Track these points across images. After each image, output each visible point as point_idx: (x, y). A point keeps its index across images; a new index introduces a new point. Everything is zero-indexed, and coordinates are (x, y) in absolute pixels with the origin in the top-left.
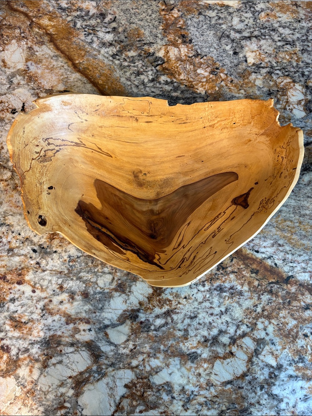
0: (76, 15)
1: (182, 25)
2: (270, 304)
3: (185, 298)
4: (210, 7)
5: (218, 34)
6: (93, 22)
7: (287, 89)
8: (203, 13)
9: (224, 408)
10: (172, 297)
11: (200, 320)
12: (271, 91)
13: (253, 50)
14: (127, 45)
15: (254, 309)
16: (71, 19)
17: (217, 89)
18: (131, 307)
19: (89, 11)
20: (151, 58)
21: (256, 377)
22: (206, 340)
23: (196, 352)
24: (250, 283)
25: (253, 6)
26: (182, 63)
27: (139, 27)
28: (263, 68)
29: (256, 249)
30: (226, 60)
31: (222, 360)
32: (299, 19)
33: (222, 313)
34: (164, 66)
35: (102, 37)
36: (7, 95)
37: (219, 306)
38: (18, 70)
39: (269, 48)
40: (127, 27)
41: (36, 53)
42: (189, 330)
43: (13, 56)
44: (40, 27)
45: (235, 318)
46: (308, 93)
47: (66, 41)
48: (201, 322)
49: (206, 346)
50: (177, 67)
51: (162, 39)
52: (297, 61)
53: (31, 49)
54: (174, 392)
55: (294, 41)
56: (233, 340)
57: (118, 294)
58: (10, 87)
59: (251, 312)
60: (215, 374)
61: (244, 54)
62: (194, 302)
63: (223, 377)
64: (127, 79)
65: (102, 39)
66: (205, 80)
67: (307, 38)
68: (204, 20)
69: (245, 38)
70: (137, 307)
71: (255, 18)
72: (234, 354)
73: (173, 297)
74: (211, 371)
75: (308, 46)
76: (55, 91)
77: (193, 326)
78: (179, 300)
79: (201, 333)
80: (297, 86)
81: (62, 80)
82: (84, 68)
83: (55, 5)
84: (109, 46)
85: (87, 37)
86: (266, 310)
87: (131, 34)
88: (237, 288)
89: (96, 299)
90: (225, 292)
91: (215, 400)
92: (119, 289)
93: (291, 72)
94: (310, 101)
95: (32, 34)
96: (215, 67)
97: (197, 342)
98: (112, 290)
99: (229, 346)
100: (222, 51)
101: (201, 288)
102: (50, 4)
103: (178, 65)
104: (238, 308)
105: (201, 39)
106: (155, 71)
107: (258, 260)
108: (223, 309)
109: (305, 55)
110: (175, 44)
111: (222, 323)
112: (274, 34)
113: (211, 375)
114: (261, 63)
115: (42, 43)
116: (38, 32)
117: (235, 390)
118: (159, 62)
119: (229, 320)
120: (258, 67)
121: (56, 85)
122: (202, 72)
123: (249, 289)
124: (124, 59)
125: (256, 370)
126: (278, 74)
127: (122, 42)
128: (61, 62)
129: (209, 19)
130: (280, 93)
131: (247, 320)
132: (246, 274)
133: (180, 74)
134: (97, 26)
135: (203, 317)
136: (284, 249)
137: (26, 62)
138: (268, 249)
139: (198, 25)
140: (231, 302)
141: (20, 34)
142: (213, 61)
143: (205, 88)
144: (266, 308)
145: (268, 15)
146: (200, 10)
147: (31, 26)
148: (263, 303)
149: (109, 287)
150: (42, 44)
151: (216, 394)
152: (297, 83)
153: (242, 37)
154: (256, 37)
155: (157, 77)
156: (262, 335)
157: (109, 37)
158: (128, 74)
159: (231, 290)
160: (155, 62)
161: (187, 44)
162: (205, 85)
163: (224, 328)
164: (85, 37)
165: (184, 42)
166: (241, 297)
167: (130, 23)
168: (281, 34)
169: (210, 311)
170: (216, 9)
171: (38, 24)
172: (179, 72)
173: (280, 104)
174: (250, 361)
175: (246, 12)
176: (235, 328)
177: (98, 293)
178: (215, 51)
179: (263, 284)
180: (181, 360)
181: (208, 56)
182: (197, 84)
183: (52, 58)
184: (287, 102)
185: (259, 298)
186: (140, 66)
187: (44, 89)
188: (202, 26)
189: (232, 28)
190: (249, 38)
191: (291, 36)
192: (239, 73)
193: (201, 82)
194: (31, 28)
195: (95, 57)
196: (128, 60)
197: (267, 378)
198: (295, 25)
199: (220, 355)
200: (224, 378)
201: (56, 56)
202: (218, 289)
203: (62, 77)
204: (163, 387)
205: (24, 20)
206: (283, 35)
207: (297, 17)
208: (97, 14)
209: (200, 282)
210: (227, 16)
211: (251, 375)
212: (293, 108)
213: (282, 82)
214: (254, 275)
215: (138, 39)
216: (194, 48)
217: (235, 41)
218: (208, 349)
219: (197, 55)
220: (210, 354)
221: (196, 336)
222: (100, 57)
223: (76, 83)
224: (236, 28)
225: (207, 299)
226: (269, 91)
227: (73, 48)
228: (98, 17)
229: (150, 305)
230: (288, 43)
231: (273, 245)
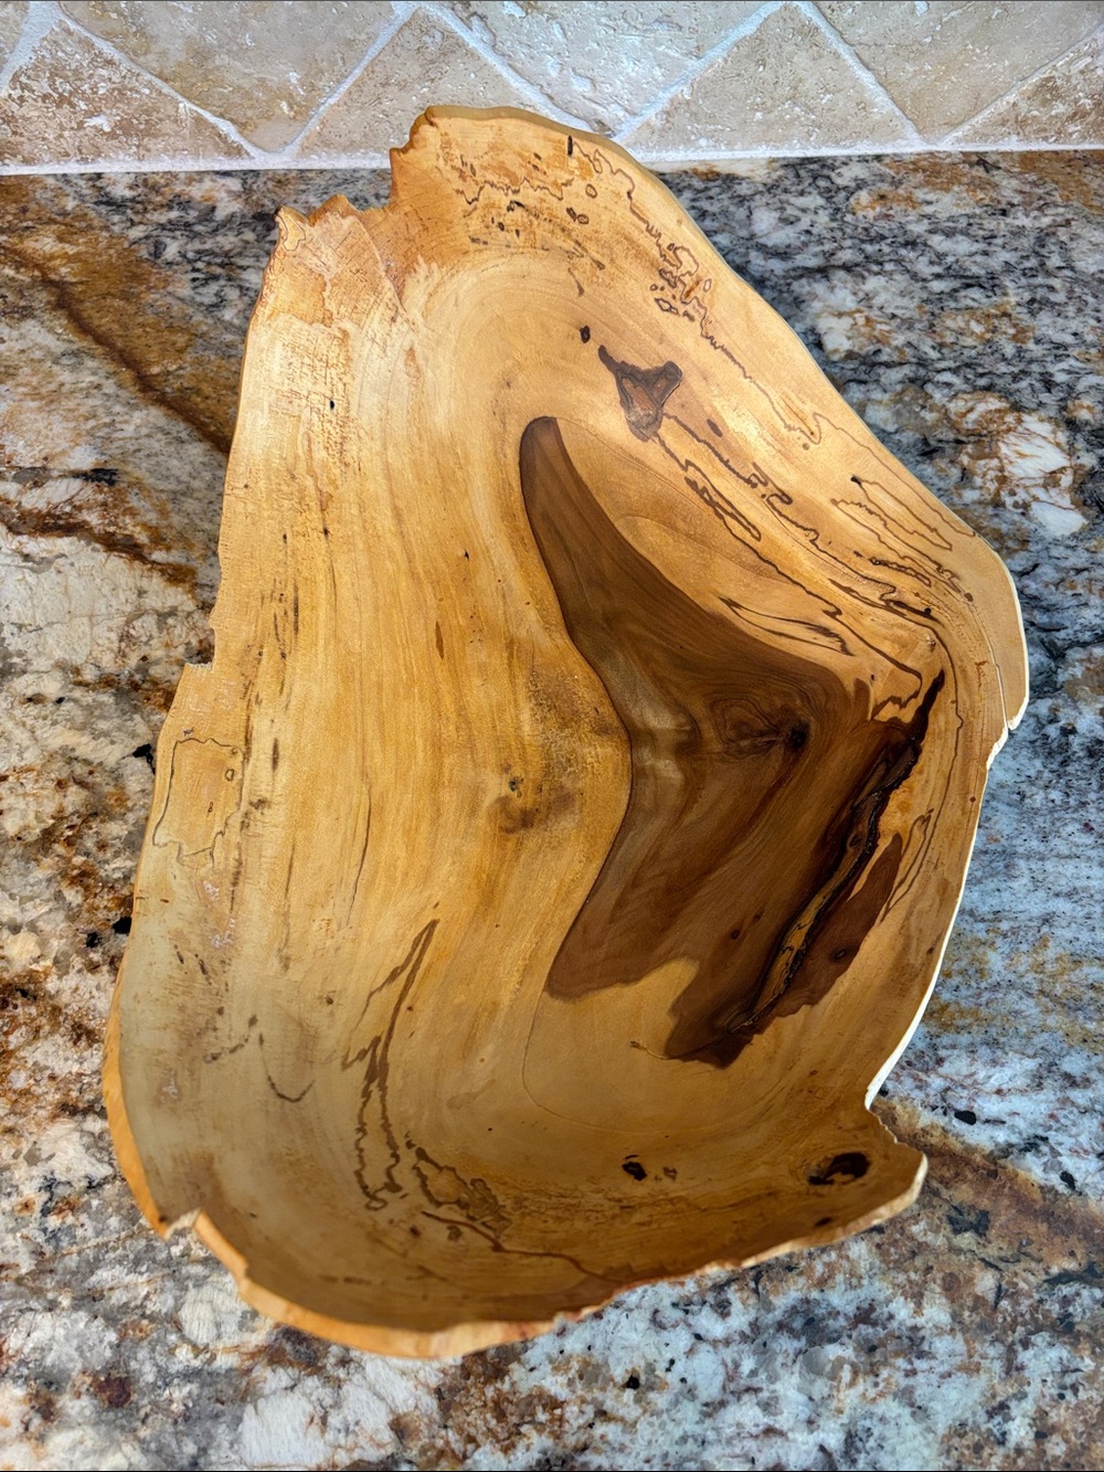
2: (1069, 1395)
3: (633, 1383)
6: (227, 241)
7: (994, 437)
10: (562, 1379)
12: (933, 443)
13: (842, 310)
15: (994, 1425)
16: (142, 235)
18: (350, 1450)
19: (214, 209)
24: (952, 1286)
25: (826, 172)
28: (888, 365)
29: (962, 1106)
32: (1003, 206)
37: (810, 1422)
39: (905, 302)
44: (23, 261)
46: (1080, 444)
47: (117, 303)
52: (1014, 338)
55: (992, 276)
57: (282, 1377)
61: (809, 322)
62: (676, 1403)
67: (1043, 264)
69: (808, 273)
70: (380, 1446)
71: (838, 210)
73: (571, 1382)
75: (1052, 289)
76: (55, 474)
78: (598, 1394)
80: (1031, 422)
81: (90, 433)
82: (182, 390)
83: (85, 192)
85: (201, 290)
86: (1054, 1429)
88: (891, 1317)
89: (167, 1412)
90: (832, 1341)
92: (288, 1347)
93: (1000, 376)
94: (1092, 474)
98: (253, 1355)
101: (709, 1323)
102: (68, 190)
104: (912, 1428)
107: (978, 1158)
109: (1045, 318)
112: (912, 255)
114: (879, 351)
115: (26, 313)
116: (12, 279)
121: (63, 452)
123: (955, 1316)
126: (948, 385)
128: (94, 371)
130: (970, 449)
132: (930, 1238)
134: (240, 254)
136: (1094, 1101)
138: (1017, 1103)
140: (872, 1393)
145: (882, 197)
148: (1033, 1390)
149: (236, 1340)
150: (24, 317)
152: (1030, 411)
153: (794, 269)
154: (847, 268)
159: (865, 1330)
164: (195, 285)
166: (920, 1364)
168: (941, 256)
169: (768, 1455)
170: (690, 186)
171: (15, 252)
173: (973, 488)
175: (802, 193)
177: (179, 1374)
179: (1022, 1285)
183: (56, 362)
184: (1003, 480)
185: (1012, 1368)
187: (13, 468)
189: (753, 242)
190: (823, 272)
191: (979, 258)
195: (226, 351)
198: (990, 224)
201: (75, 354)
202: (798, 1324)
203: (92, 423)
206: (950, 259)
207: (992, 200)
208: (243, 216)
209: (702, 1292)
210: (732, 209)
212: (1029, 499)
213: (971, 410)
214: (967, 1239)
217: (768, 283)
223: (144, 441)
224: (770, 244)
225: (744, 1382)
226: (925, 441)
227: (143, 325)
228: (246, 225)
229: (452, 1435)
230: (971, 282)
231: (1038, 1082)
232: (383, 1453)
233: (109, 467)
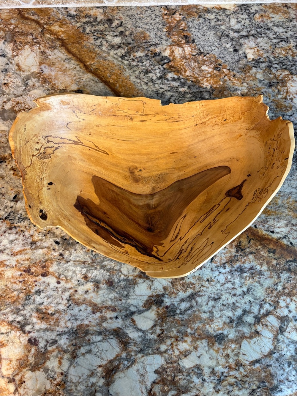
0: (85, 21)
1: (185, 27)
2: (289, 282)
3: (208, 280)
4: (208, 10)
5: (218, 34)
6: (101, 27)
7: (286, 81)
8: (203, 16)
9: (255, 387)
10: (195, 280)
11: (224, 301)
12: (272, 83)
13: (252, 47)
14: (135, 47)
15: (275, 287)
16: (80, 25)
17: (221, 83)
18: (156, 293)
19: (97, 18)
20: (157, 58)
21: (283, 354)
22: (232, 321)
23: (222, 333)
24: (268, 263)
25: (248, 8)
26: (187, 61)
27: (144, 30)
28: (262, 62)
29: (271, 230)
30: (228, 57)
31: (248, 340)
32: (291, 19)
33: (244, 293)
34: (170, 65)
35: (110, 40)
36: (23, 96)
37: (241, 287)
38: (33, 73)
39: (267, 45)
40: (133, 30)
41: (49, 57)
42: (214, 311)
43: (27, 60)
44: (51, 33)
45: (257, 298)
47: (77, 45)
48: (225, 303)
49: (232, 327)
50: (183, 65)
51: (167, 41)
52: (292, 55)
53: (44, 53)
54: (205, 375)
55: (287, 38)
56: (258, 320)
57: (142, 280)
58: (26, 88)
59: (272, 291)
60: (243, 354)
61: (244, 51)
62: (216, 284)
63: (251, 356)
64: (136, 78)
65: (111, 42)
66: (209, 75)
68: (204, 22)
69: (243, 37)
70: (161, 292)
71: (251, 19)
72: (260, 333)
74: (239, 351)
76: (68, 91)
77: (217, 307)
78: (201, 282)
79: (226, 314)
80: (295, 78)
81: (75, 80)
82: (95, 69)
83: (64, 13)
84: (118, 48)
85: (96, 41)
86: (286, 288)
87: (137, 36)
88: (256, 268)
89: (121, 287)
90: (245, 273)
91: (245, 379)
92: (142, 275)
93: (288, 65)
95: (44, 40)
96: (218, 64)
97: (223, 323)
98: (136, 276)
99: (254, 325)
100: (223, 49)
101: (222, 270)
102: (60, 12)
103: (183, 63)
104: (260, 288)
105: (203, 39)
106: (162, 69)
107: (274, 240)
108: (245, 290)
110: (179, 45)
111: (245, 303)
112: (269, 32)
113: (239, 355)
114: (260, 58)
115: (55, 48)
116: (50, 38)
117: (263, 369)
118: (166, 61)
119: (252, 300)
120: (257, 62)
121: (70, 85)
122: (206, 68)
123: (268, 268)
124: (133, 59)
125: (283, 347)
126: (276, 68)
127: (129, 44)
128: (73, 64)
129: (208, 21)
130: (280, 84)
131: (270, 298)
132: (264, 254)
133: (186, 71)
134: (105, 31)
135: (227, 298)
137: (40, 65)
138: (283, 229)
139: (199, 26)
140: (252, 281)
141: (33, 40)
142: (216, 58)
143: (210, 83)
144: (286, 286)
145: (262, 16)
146: (200, 14)
147: (42, 32)
148: (282, 281)
149: (132, 274)
150: (54, 49)
151: (245, 374)
152: (295, 75)
153: (240, 36)
154: (253, 35)
155: (165, 74)
156: (285, 312)
157: (117, 40)
158: (137, 73)
159: (252, 271)
160: (161, 61)
161: (190, 44)
162: (210, 80)
163: (247, 307)
164: (95, 41)
165: (187, 42)
166: (261, 276)
167: (136, 27)
168: (276, 33)
169: (233, 292)
170: (215, 12)
171: (49, 30)
172: (185, 69)
173: (280, 95)
174: (276, 338)
175: (242, 14)
176: (258, 307)
177: (122, 280)
178: (217, 49)
179: (281, 263)
180: (208, 342)
181: (210, 53)
182: (202, 80)
183: (64, 61)
184: (287, 92)
185: (279, 277)
186: (148, 65)
187: (58, 89)
188: (203, 28)
189: (230, 28)
190: (247, 36)
191: (284, 33)
192: (240, 68)
193: (206, 77)
194: (43, 34)
195: (105, 58)
196: (136, 60)
197: (294, 354)
198: (287, 24)
199: (246, 335)
200: (252, 358)
201: (68, 59)
202: (239, 270)
203: (75, 78)
204: (193, 370)
205: (35, 28)
206: (278, 33)
207: (288, 17)
208: (104, 20)
209: (221, 265)
210: (225, 18)
211: (278, 353)
212: (293, 97)
213: (281, 74)
214: (271, 255)
215: (144, 41)
216: (197, 47)
217: (234, 40)
218: (234, 330)
219: (200, 53)
220: (236, 335)
221: (221, 317)
222: (110, 58)
223: (88, 82)
224: (234, 29)
225: (229, 280)
226: (270, 83)
227: (84, 51)
228: (105, 22)
229: (174, 290)
230: (282, 40)
231: (287, 225)
232: (162, 293)
233: (81, 89)
